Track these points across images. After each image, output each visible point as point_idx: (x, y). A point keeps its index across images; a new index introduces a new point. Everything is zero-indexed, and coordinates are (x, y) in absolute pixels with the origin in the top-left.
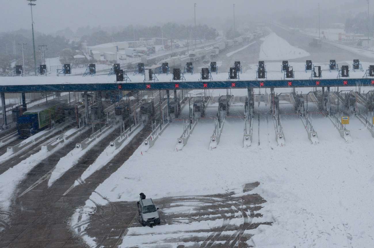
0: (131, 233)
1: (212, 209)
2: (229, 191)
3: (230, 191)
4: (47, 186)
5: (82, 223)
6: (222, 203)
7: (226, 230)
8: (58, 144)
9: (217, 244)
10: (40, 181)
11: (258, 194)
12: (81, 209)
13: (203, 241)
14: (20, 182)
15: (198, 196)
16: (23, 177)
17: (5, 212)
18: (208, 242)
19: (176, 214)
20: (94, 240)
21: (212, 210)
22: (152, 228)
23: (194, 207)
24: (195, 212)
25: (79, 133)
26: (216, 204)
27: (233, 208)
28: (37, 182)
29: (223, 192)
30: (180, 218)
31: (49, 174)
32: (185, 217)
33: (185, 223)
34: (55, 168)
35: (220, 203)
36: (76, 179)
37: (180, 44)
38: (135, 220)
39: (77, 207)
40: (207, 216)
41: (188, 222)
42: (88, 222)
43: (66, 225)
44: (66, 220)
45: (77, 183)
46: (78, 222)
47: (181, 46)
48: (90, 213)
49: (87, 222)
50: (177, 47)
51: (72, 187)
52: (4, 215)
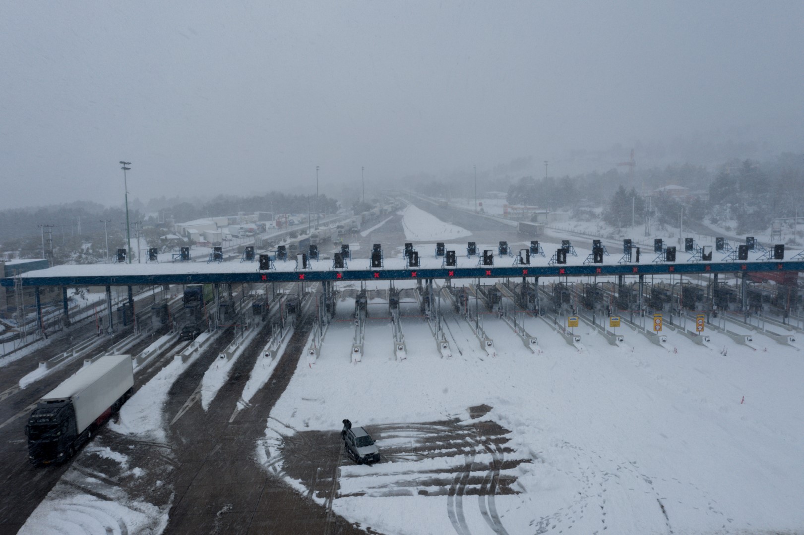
0: (346, 474)
1: (441, 441)
2: (451, 416)
3: (453, 417)
4: (203, 410)
5: (275, 460)
6: (450, 434)
7: (474, 470)
8: (192, 353)
9: (471, 489)
10: (189, 404)
11: (493, 420)
12: (263, 441)
13: (450, 484)
14: (165, 405)
15: (413, 424)
16: (165, 397)
17: (163, 445)
18: (458, 486)
19: (394, 448)
20: (301, 483)
21: (441, 443)
22: (371, 468)
23: (415, 439)
24: (418, 445)
25: (212, 339)
26: (442, 434)
27: (468, 439)
28: (186, 404)
29: (444, 418)
30: (404, 453)
31: (197, 393)
32: (409, 452)
33: (412, 460)
34: (202, 386)
35: (447, 433)
36: (237, 400)
37: (295, 220)
38: (342, 456)
39: (257, 439)
40: (439, 451)
41: (416, 459)
42: (282, 459)
43: (254, 463)
44: (251, 456)
45: (240, 406)
46: (268, 458)
47: (296, 222)
48: (279, 447)
49: (280, 458)
50: (292, 224)
51: (235, 411)
52: (164, 449)
